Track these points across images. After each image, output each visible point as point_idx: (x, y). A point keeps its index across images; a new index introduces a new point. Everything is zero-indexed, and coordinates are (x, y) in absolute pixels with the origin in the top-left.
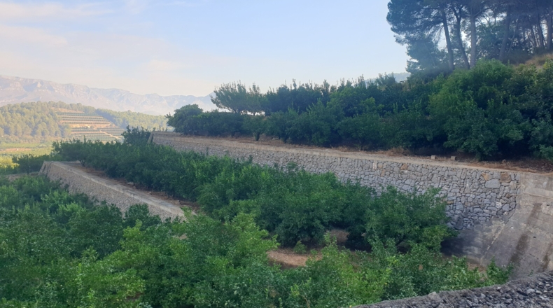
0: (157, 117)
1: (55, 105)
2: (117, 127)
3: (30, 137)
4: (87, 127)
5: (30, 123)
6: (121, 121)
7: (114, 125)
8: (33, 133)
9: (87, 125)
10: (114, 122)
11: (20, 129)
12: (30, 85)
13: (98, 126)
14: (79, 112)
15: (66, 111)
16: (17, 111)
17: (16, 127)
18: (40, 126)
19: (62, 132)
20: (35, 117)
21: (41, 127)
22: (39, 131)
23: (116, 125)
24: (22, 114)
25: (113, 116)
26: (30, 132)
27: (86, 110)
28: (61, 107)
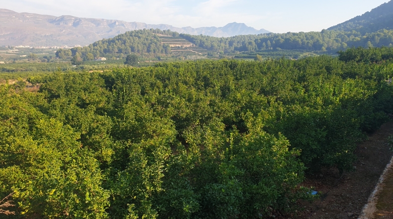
0: (221, 38)
1: (154, 31)
2: (197, 46)
3: (147, 54)
4: (179, 47)
5: (145, 44)
6: (199, 42)
7: (194, 45)
8: (148, 51)
9: (177, 45)
10: (194, 42)
11: (140, 48)
13: (185, 46)
14: (169, 36)
15: (161, 35)
16: (135, 36)
17: (138, 46)
19: (166, 50)
20: (147, 39)
21: (153, 46)
22: (152, 49)
23: (196, 45)
24: (139, 37)
25: (193, 38)
26: (146, 50)
27: (174, 34)
28: (158, 33)
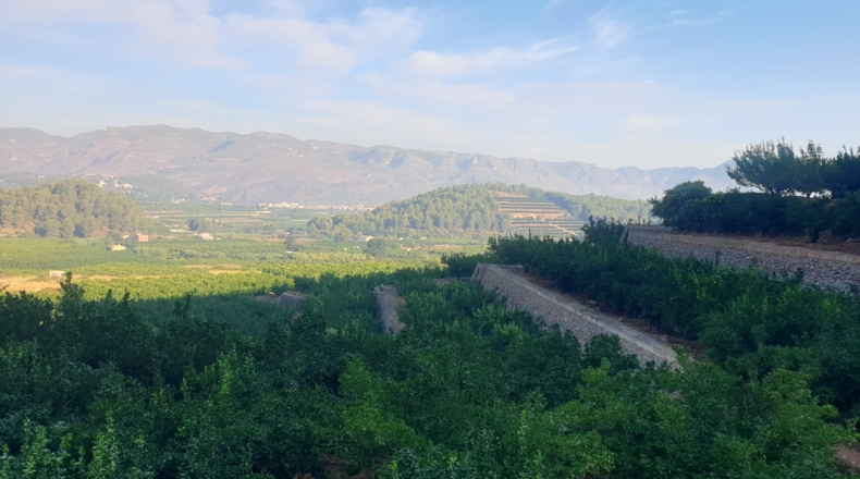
0: (634, 202)
1: (492, 188)
2: (574, 218)
3: (461, 230)
4: (532, 218)
5: (463, 212)
6: (580, 208)
7: (569, 215)
8: (466, 225)
9: (531, 215)
10: (570, 210)
11: (450, 220)
12: (465, 163)
13: (547, 216)
14: (522, 196)
15: (507, 195)
16: (448, 197)
17: (446, 217)
18: (473, 215)
19: (500, 224)
20: (468, 204)
21: (476, 217)
22: (472, 223)
23: (573, 215)
24: (454, 199)
25: (569, 202)
26: (461, 224)
27: (532, 193)
28: (500, 190)
